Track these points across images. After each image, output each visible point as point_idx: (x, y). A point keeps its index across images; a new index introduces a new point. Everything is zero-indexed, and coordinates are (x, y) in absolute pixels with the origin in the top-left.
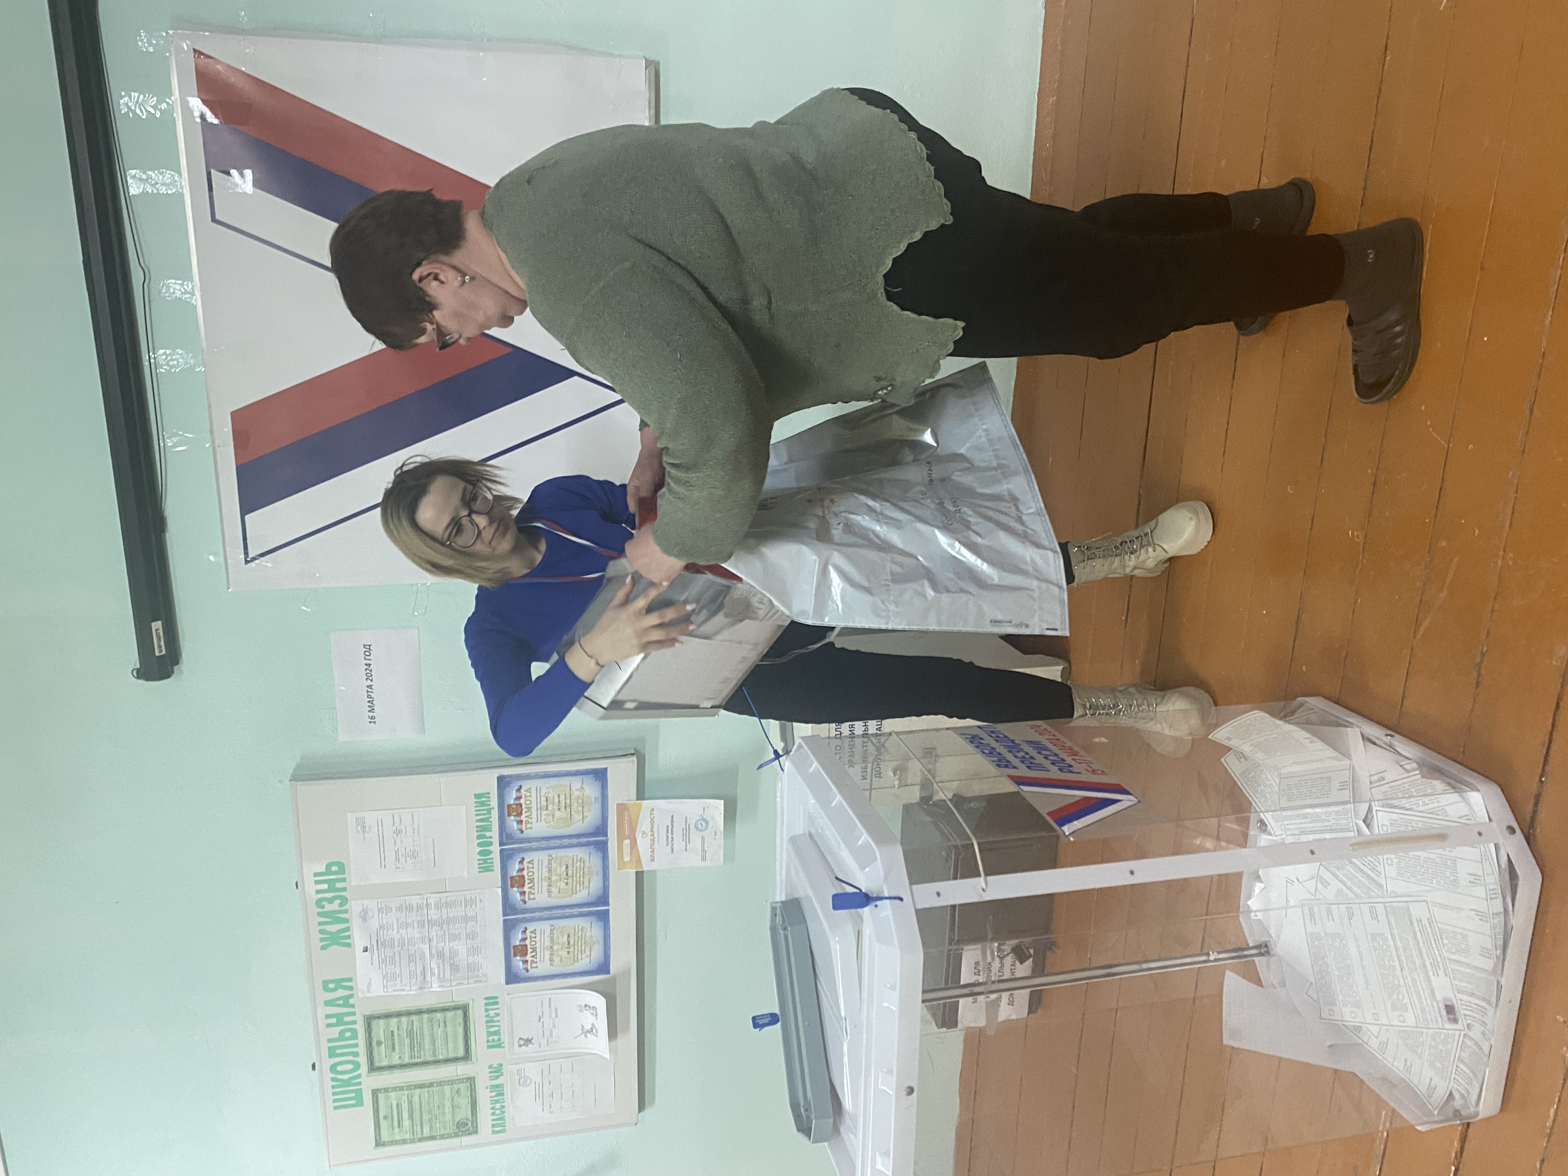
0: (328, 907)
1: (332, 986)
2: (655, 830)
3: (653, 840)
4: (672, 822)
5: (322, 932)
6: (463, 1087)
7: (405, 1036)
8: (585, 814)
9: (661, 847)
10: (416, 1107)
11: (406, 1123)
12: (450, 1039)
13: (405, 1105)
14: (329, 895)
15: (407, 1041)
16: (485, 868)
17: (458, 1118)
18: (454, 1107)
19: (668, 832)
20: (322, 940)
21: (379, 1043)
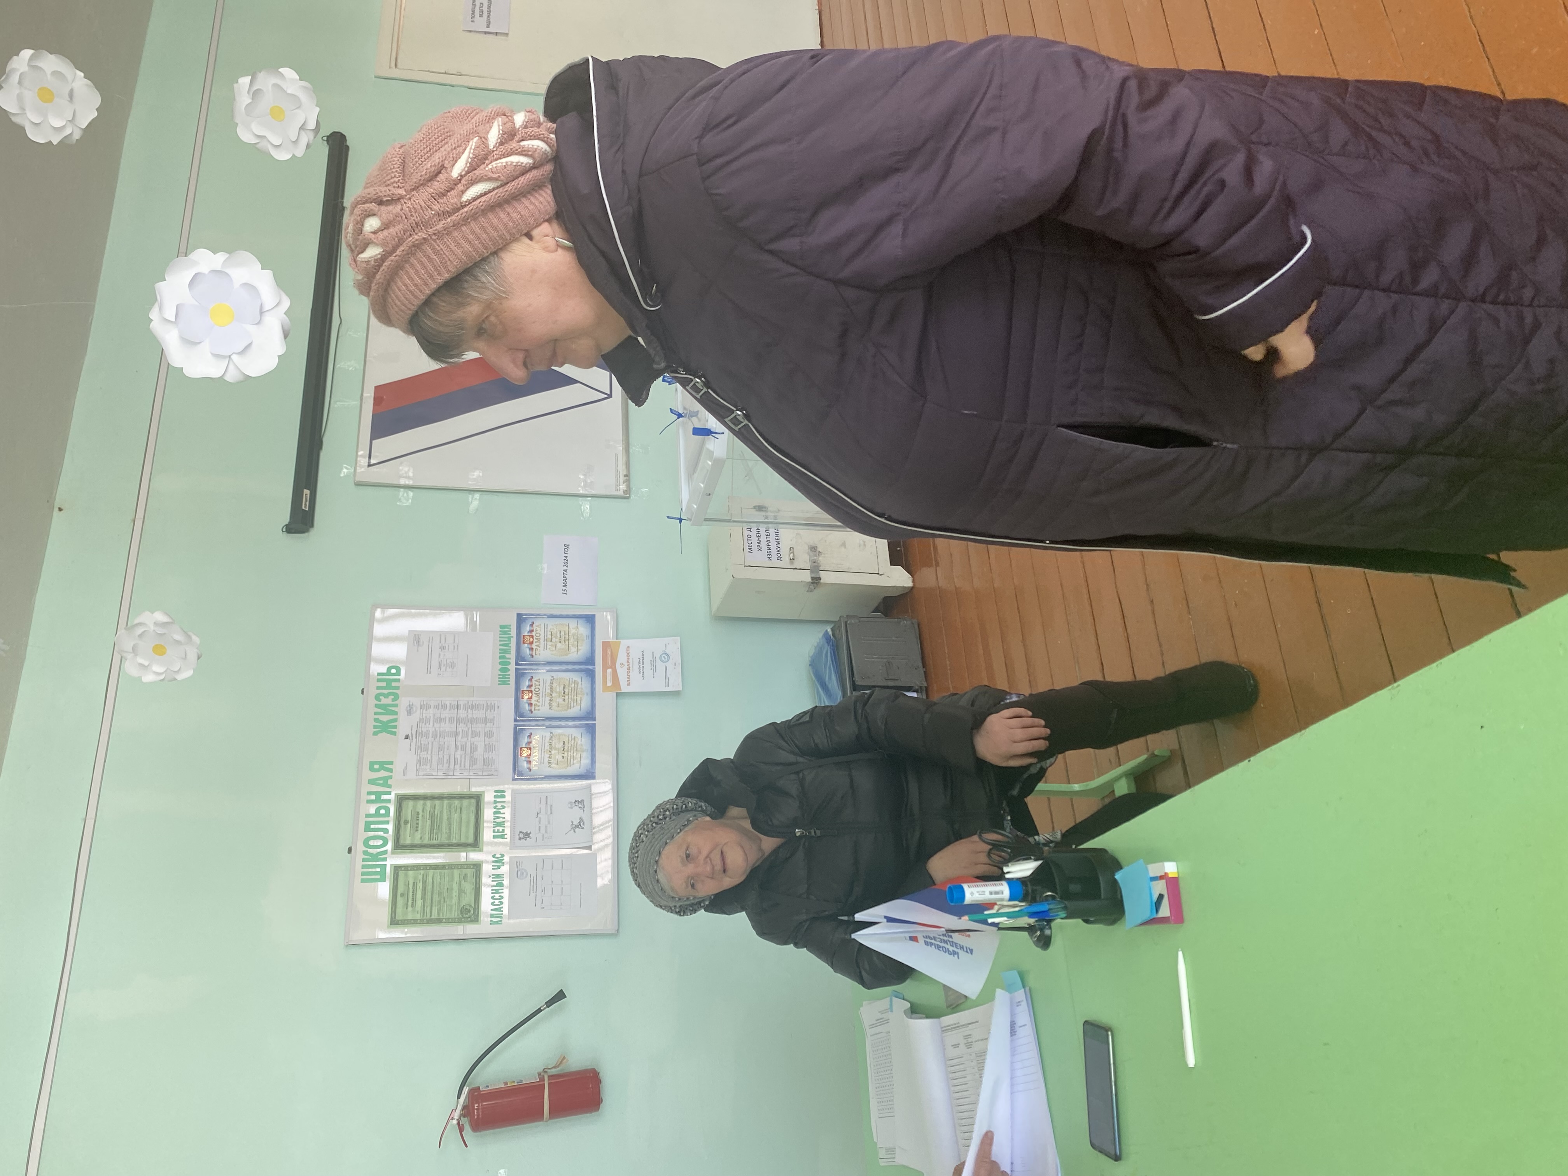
0: (384, 701)
1: (376, 767)
2: (630, 661)
3: (629, 669)
4: (643, 655)
5: (376, 720)
6: (470, 872)
7: (428, 818)
8: (579, 647)
9: (635, 674)
10: (429, 887)
11: (419, 902)
12: (464, 824)
13: (420, 885)
14: (386, 692)
15: (428, 823)
16: (503, 682)
17: (463, 903)
18: (461, 891)
19: (639, 663)
20: (375, 727)
21: (406, 822)
